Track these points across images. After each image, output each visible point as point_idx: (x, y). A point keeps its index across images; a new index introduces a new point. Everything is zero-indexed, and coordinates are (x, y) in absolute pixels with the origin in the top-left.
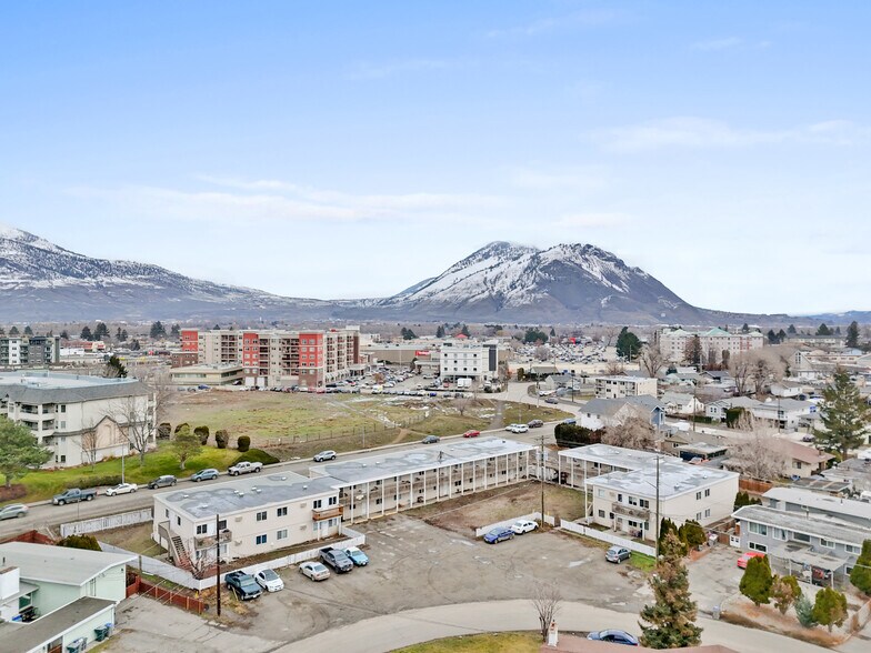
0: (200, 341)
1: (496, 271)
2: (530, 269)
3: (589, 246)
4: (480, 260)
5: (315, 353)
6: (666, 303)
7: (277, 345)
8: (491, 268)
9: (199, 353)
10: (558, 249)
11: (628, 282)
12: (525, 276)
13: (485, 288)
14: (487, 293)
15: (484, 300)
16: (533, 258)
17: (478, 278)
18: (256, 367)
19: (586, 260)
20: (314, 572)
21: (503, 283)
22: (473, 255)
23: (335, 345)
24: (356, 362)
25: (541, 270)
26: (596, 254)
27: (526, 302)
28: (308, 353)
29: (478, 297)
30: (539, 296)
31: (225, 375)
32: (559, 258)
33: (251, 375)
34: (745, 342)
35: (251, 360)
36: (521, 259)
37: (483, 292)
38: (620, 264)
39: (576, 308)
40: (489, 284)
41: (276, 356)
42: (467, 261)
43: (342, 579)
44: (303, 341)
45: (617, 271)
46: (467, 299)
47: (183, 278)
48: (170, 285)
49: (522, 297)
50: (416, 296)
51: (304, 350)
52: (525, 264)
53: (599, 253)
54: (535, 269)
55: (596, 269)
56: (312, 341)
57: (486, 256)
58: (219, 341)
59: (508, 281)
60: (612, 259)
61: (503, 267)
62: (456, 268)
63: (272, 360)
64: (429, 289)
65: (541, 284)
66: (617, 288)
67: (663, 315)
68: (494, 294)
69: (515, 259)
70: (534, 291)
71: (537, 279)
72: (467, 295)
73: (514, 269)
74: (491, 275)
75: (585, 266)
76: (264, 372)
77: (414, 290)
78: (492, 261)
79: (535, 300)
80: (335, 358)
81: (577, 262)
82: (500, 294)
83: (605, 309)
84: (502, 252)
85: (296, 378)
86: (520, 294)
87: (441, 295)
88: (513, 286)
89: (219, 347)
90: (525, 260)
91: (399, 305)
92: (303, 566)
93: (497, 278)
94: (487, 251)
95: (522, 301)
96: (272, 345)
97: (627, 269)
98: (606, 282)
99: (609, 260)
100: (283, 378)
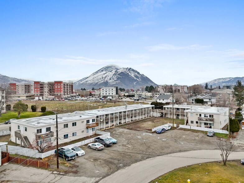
0: (17, 87)
1: (106, 75)
2: (115, 74)
3: (130, 68)
4: (100, 72)
5: (60, 88)
6: (151, 84)
7: (46, 86)
8: (104, 74)
9: (17, 91)
10: (122, 69)
11: (141, 78)
12: (114, 76)
13: (102, 80)
14: (103, 81)
15: (102, 83)
16: (116, 71)
17: (101, 77)
18: (39, 93)
19: (130, 72)
20: (97, 147)
21: (108, 78)
22: (99, 70)
23: (66, 87)
24: (72, 93)
25: (118, 75)
26: (132, 70)
27: (114, 83)
28: (58, 88)
29: (100, 82)
30: (118, 82)
31: (27, 97)
32: (123, 71)
33: (37, 96)
34: (182, 87)
35: (37, 91)
36: (112, 72)
37: (102, 81)
38: (138, 73)
39: (128, 85)
40: (104, 79)
41: (46, 89)
42: (97, 72)
44: (56, 84)
45: (138, 75)
46: (98, 83)
47: (7, 77)
48: (2, 79)
49: (113, 82)
50: (82, 82)
51: (56, 87)
52: (114, 73)
53: (133, 70)
54: (116, 74)
55: (132, 75)
56: (59, 84)
57: (102, 71)
58: (24, 87)
59: (109, 78)
60: (137, 72)
61: (107, 74)
62: (94, 74)
63: (45, 91)
64: (86, 80)
65: (118, 78)
66: (138, 80)
68: (105, 81)
69: (110, 72)
70: (116, 80)
71: (117, 77)
72: (97, 82)
73: (110, 74)
74: (104, 76)
75: (129, 74)
76: (42, 95)
77: (81, 80)
78: (104, 72)
79: (117, 83)
80: (66, 91)
81: (128, 72)
82: (107, 81)
83: (135, 85)
84: (107, 70)
85: (54, 97)
86: (112, 81)
87: (90, 82)
88: (110, 79)
89: (24, 89)
90: (114, 72)
91: (77, 85)
92: (90, 145)
93: (106, 77)
94: (102, 69)
95: (113, 83)
96: (45, 86)
97: (140, 75)
98: (135, 78)
99: (136, 72)
100: (49, 97)
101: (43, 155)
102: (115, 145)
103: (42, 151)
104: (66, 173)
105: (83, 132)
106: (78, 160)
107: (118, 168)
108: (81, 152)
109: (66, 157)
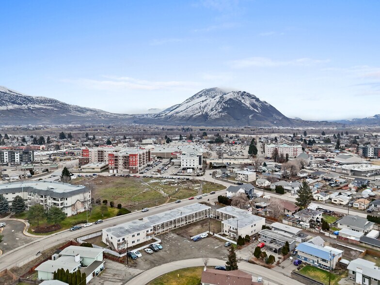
0: (90, 153)
1: (205, 103)
2: (219, 102)
3: (245, 92)
4: (198, 98)
5: (135, 161)
6: (277, 117)
7: (121, 158)
8: (203, 101)
10: (232, 93)
11: (261, 108)
12: (217, 106)
13: (200, 110)
14: (201, 113)
15: (199, 116)
16: (221, 97)
17: (197, 106)
18: (113, 166)
19: (243, 98)
20: (149, 252)
21: (208, 108)
22: (195, 95)
23: (142, 157)
25: (224, 103)
26: (247, 96)
27: (217, 117)
28: (133, 161)
29: (197, 115)
30: (223, 114)
31: (101, 168)
32: (232, 97)
33: (111, 169)
34: (295, 149)
35: (111, 163)
36: (216, 98)
37: (199, 112)
38: (257, 100)
39: (239, 119)
40: (202, 109)
41: (121, 162)
42: (192, 98)
43: (156, 253)
44: (131, 157)
45: (256, 103)
46: (192, 115)
48: (61, 108)
49: (216, 115)
50: (170, 114)
51: (131, 160)
52: (217, 100)
53: (249, 95)
54: (221, 102)
55: (247, 103)
56: (134, 157)
57: (201, 96)
58: (97, 153)
59: (210, 108)
60: (254, 98)
61: (208, 101)
62: (188, 101)
63: (119, 163)
64: (176, 110)
65: (224, 109)
66: (256, 110)
67: (275, 122)
68: (204, 113)
69: (213, 97)
70: (221, 112)
71: (222, 107)
72: (192, 114)
73: (212, 102)
74: (203, 105)
75: (243, 101)
76: (116, 168)
77: (170, 110)
78: (203, 98)
79: (221, 116)
80: (142, 161)
81: (240, 99)
82: (206, 113)
83: (251, 120)
84: (207, 94)
85: (128, 170)
86: (215, 113)
87: (181, 113)
88: (212, 110)
89: (97, 155)
90: (217, 98)
92: (146, 250)
93: (205, 106)
94: (201, 93)
95: (216, 116)
96: (119, 158)
97: (260, 102)
98: (252, 108)
99: (253, 98)
100: (123, 170)
101: (121, 256)
102: (160, 250)
103: (120, 253)
104: (131, 266)
105: (144, 238)
106: (138, 260)
107: (155, 266)
108: (140, 255)
109: (132, 258)
